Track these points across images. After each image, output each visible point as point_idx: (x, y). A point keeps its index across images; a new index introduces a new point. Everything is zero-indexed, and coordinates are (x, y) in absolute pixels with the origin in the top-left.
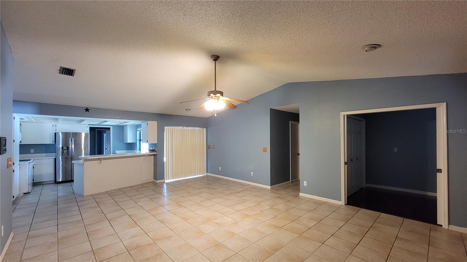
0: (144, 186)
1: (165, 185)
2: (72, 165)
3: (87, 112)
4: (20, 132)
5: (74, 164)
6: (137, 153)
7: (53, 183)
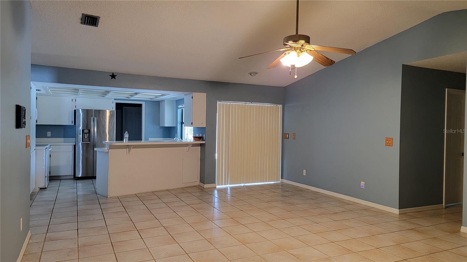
0: (185, 190)
1: (216, 192)
2: (94, 153)
3: (113, 79)
4: (36, 108)
5: (97, 152)
6: (178, 141)
7: (72, 179)
